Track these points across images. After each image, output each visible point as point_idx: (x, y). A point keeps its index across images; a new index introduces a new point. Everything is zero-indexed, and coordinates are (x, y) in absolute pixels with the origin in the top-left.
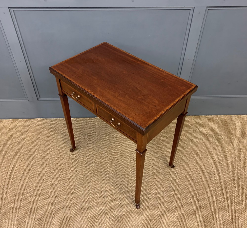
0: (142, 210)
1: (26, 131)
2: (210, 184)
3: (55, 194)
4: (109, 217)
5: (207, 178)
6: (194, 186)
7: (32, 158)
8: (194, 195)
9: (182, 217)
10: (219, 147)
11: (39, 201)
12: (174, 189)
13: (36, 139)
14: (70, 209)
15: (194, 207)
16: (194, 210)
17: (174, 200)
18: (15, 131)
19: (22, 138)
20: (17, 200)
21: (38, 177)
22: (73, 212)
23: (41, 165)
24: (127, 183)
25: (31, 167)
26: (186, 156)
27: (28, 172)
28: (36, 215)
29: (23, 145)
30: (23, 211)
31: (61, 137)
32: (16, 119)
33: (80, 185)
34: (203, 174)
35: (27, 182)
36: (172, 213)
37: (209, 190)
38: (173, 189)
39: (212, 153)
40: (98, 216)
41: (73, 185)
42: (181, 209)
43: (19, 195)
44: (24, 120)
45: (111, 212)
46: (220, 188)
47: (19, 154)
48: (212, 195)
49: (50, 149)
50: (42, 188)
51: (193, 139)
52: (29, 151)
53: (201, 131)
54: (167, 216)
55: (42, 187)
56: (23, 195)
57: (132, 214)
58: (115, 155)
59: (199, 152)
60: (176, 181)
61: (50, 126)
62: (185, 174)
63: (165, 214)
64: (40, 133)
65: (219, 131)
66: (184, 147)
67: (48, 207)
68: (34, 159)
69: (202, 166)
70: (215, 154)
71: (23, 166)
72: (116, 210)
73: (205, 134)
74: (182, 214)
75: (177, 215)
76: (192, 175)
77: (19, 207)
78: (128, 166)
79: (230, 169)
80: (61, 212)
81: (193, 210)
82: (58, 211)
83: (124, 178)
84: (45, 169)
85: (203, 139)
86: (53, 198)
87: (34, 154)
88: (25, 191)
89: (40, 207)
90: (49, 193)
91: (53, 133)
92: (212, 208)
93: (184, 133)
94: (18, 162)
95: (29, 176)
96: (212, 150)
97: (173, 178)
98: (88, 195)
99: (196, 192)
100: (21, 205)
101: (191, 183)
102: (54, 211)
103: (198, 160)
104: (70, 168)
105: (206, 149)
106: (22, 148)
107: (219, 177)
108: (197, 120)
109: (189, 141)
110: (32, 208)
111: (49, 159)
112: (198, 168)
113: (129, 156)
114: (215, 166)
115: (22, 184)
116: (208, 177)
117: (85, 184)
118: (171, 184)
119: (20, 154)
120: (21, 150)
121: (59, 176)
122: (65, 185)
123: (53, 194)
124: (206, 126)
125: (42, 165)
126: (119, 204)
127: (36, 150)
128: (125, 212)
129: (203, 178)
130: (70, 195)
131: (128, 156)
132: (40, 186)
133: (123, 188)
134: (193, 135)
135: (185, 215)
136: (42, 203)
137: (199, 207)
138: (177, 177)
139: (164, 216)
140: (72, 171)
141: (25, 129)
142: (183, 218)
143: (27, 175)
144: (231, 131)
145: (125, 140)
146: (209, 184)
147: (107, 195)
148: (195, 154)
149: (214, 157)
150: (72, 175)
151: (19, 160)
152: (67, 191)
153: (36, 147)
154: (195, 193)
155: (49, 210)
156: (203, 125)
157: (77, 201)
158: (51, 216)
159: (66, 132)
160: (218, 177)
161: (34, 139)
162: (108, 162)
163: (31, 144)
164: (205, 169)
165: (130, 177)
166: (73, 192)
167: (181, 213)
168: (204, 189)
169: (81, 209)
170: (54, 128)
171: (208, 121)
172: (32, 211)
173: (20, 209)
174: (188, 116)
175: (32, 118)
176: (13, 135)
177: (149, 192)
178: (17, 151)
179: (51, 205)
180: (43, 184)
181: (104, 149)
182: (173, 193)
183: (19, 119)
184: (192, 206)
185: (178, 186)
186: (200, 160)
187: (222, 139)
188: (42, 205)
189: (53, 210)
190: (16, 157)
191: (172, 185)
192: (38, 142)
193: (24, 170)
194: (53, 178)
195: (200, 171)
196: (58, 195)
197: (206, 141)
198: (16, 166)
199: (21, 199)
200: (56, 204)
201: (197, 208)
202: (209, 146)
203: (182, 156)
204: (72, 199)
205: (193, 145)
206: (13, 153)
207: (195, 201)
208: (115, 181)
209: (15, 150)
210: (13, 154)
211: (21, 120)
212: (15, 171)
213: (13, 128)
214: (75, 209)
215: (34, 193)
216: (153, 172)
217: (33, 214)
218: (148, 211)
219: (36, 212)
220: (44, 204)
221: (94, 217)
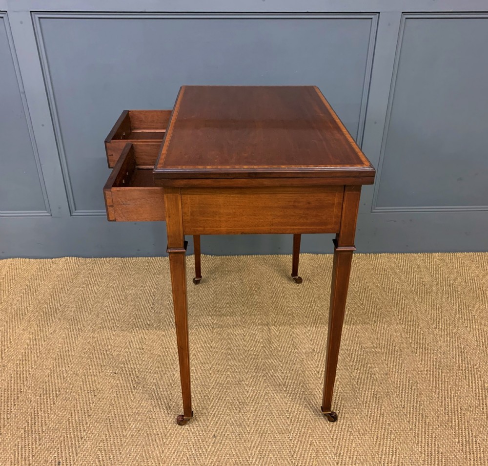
0: (291, 421)
1: (40, 279)
2: (442, 372)
3: (92, 390)
4: (214, 435)
5: (433, 361)
6: (407, 375)
7: (47, 324)
8: (408, 392)
9: (384, 435)
10: (453, 305)
11: (54, 404)
12: (361, 381)
13: (60, 293)
14: (123, 420)
15: (411, 417)
16: (411, 422)
17: (363, 402)
18: (16, 279)
19: (29, 291)
20: (4, 403)
21: (55, 359)
22: (130, 424)
23: (66, 337)
24: (255, 370)
25: (43, 342)
26: (383, 321)
27: (35, 349)
28: (43, 432)
29: (30, 302)
30: (15, 424)
31: (114, 289)
32: (22, 259)
33: (150, 373)
34: (425, 354)
35: (30, 368)
36: (360, 427)
37: (440, 383)
38: (359, 381)
39: (439, 316)
40: (187, 434)
41: (133, 373)
42: (381, 419)
43: (9, 392)
44: (39, 260)
45: (218, 425)
46: (466, 380)
47: (20, 318)
48: (449, 393)
49: (89, 310)
50: (62, 379)
51: (396, 292)
52: (42, 313)
53: (411, 280)
54: (349, 433)
55: (64, 378)
56: (19, 392)
57: (267, 430)
58: (228, 320)
59: (410, 314)
60: (364, 367)
61: (91, 270)
62: (385, 355)
63: (343, 430)
64: (70, 281)
65: (449, 279)
66: (378, 307)
67: (73, 415)
68: (51, 327)
69: (420, 340)
70: (445, 318)
71: (27, 339)
72: (231, 421)
73: (421, 285)
74: (383, 430)
75: (373, 430)
76: (400, 355)
77: (5, 416)
78: (256, 339)
79: (483, 345)
80: (101, 425)
81: (409, 422)
82: (96, 424)
83: (248, 360)
84: (74, 344)
85: (417, 293)
86: (87, 398)
87: (53, 318)
88: (24, 385)
89: (54, 415)
90: (80, 388)
91: (96, 283)
92: (452, 418)
93: (377, 283)
94: (16, 332)
95: (38, 357)
96: (439, 311)
97: (357, 360)
98: (165, 392)
99: (412, 387)
100: (11, 412)
101: (400, 370)
102: (87, 423)
103: (410, 329)
104: (128, 344)
105: (426, 310)
106: (27, 309)
107: (461, 359)
108: (400, 261)
109: (388, 295)
110: (36, 418)
111: (84, 326)
112: (411, 343)
113: (260, 321)
114: (449, 339)
115: (19, 373)
116: (436, 359)
117: (160, 372)
118: (354, 372)
119: (23, 319)
120: (25, 311)
121: (103, 356)
122: (115, 373)
123: (86, 392)
124: (421, 271)
125: (68, 337)
126: (236, 409)
127: (57, 310)
128: (250, 426)
129: (425, 361)
130: (124, 393)
131: (257, 321)
132: (60, 375)
133: (247, 379)
134: (395, 286)
135: (389, 432)
136: (60, 408)
137: (422, 415)
138: (367, 360)
139: (342, 433)
140: (132, 348)
141: (38, 275)
142: (386, 438)
143: (33, 356)
144: (475, 278)
145: (250, 294)
146: (439, 373)
147: (210, 392)
148: (403, 318)
149: (446, 323)
150: (132, 355)
151: (18, 328)
152: (119, 384)
153: (59, 305)
154: (410, 388)
155: (76, 421)
156: (415, 269)
157: (140, 404)
158: (79, 433)
159: (125, 281)
160: (457, 359)
161: (55, 292)
162: (212, 332)
163: (48, 301)
164: (428, 344)
165: (262, 360)
166: (132, 387)
167: (380, 428)
168: (430, 381)
169: (148, 419)
170: (99, 274)
171: (425, 263)
172: (36, 424)
173: (8, 419)
174: (382, 254)
175: (56, 258)
176: (12, 286)
177: (305, 386)
178: (17, 313)
179: (80, 411)
180: (67, 372)
181: (204, 310)
182: (359, 389)
183: (28, 260)
184: (406, 415)
185: (371, 376)
186: (415, 329)
187: (459, 293)
188: (59, 412)
189: (84, 422)
190: (14, 323)
191: (357, 373)
192: (63, 298)
193: (26, 346)
194: (89, 360)
195: (417, 348)
196: (99, 393)
197: (424, 296)
198: (10, 340)
199: (14, 400)
200: (91, 410)
201: (418, 418)
202: (432, 304)
203: (375, 321)
204: (129, 400)
205: (397, 303)
206: (7, 316)
207: (410, 403)
208: (228, 367)
209: (13, 310)
210: (7, 319)
211: (33, 260)
212: (6, 348)
213: (13, 274)
214: (136, 420)
215: (44, 388)
216: (314, 350)
217: (37, 429)
218: (303, 424)
219: (44, 425)
220: (66, 410)
221: (178, 435)
